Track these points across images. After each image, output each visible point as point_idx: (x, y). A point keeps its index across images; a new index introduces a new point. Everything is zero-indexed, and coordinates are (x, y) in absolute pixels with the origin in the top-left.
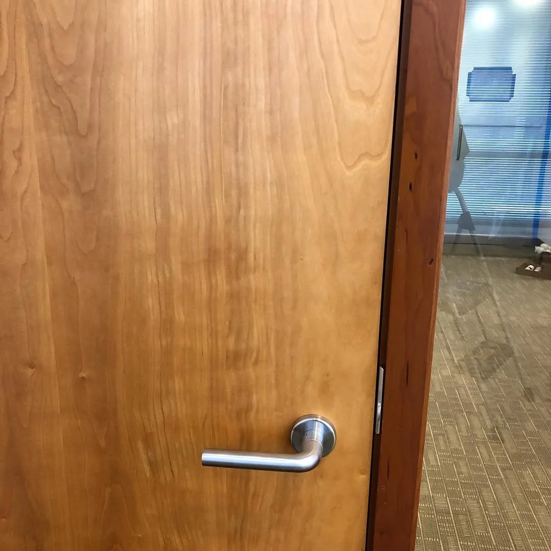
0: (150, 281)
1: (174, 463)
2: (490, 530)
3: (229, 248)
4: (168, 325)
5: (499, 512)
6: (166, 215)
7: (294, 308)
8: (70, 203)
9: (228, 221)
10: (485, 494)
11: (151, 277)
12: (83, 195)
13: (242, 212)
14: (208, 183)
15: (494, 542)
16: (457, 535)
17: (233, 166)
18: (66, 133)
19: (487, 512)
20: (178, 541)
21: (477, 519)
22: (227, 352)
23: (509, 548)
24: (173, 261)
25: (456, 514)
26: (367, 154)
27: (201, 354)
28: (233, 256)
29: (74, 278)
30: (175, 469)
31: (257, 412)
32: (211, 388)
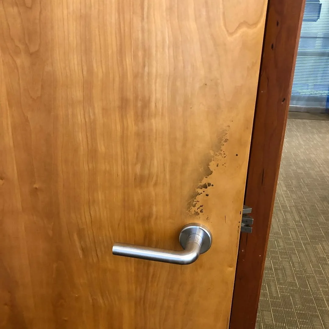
0: (80, 120)
1: (98, 250)
2: (296, 279)
3: (136, 98)
4: (93, 154)
5: (302, 269)
6: (90, 71)
7: (184, 145)
8: (22, 60)
9: (136, 76)
10: (293, 258)
11: (80, 118)
12: (31, 54)
13: (146, 69)
14: (121, 45)
15: (298, 285)
16: (276, 281)
17: (140, 33)
18: (17, 6)
19: (294, 269)
20: (101, 301)
21: (288, 272)
22: (136, 175)
23: (307, 289)
24: (96, 106)
25: (276, 269)
26: (244, 23)
27: (117, 176)
28: (139, 104)
29: (27, 116)
30: (99, 255)
31: (156, 218)
32: (124, 200)
